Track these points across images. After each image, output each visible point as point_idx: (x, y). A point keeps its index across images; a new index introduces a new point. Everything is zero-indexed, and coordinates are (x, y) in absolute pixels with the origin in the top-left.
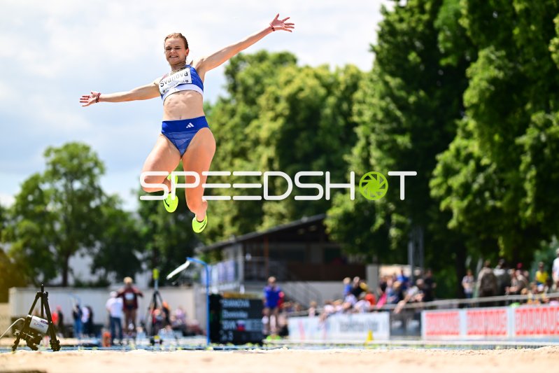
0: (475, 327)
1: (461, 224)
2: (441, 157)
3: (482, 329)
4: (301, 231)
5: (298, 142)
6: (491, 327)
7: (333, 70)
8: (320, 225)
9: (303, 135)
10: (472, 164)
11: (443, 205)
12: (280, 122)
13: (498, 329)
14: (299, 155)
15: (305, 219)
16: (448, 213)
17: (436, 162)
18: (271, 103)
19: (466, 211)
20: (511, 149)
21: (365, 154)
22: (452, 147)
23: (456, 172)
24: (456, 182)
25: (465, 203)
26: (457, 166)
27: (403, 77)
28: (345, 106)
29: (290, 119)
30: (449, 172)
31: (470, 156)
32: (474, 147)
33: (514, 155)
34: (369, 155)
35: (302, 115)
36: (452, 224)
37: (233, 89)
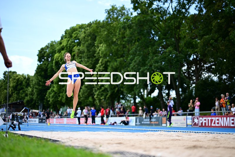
0: (57, 122)
1: (51, 103)
2: (48, 91)
3: (59, 122)
4: (18, 103)
5: (18, 87)
6: (61, 122)
7: (25, 75)
8: (22, 102)
9: (19, 86)
10: (54, 93)
11: (48, 99)
12: (15, 84)
13: (62, 122)
14: (18, 89)
15: (18, 101)
16: (49, 101)
17: (47, 92)
18: (13, 80)
19: (53, 100)
20: (61, 90)
21: (33, 89)
22: (51, 89)
23: (51, 94)
24: (51, 95)
25: (53, 99)
26: (51, 92)
27: (41, 76)
28: (28, 81)
29: (17, 83)
30: (50, 93)
31: (54, 91)
32: (55, 89)
33: (62, 91)
34: (33, 90)
35: (20, 82)
36: (50, 103)
37: (4, 77)
